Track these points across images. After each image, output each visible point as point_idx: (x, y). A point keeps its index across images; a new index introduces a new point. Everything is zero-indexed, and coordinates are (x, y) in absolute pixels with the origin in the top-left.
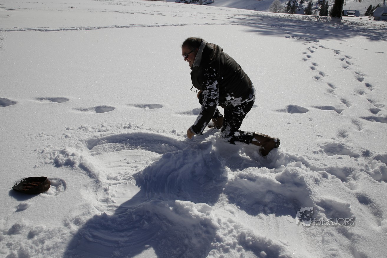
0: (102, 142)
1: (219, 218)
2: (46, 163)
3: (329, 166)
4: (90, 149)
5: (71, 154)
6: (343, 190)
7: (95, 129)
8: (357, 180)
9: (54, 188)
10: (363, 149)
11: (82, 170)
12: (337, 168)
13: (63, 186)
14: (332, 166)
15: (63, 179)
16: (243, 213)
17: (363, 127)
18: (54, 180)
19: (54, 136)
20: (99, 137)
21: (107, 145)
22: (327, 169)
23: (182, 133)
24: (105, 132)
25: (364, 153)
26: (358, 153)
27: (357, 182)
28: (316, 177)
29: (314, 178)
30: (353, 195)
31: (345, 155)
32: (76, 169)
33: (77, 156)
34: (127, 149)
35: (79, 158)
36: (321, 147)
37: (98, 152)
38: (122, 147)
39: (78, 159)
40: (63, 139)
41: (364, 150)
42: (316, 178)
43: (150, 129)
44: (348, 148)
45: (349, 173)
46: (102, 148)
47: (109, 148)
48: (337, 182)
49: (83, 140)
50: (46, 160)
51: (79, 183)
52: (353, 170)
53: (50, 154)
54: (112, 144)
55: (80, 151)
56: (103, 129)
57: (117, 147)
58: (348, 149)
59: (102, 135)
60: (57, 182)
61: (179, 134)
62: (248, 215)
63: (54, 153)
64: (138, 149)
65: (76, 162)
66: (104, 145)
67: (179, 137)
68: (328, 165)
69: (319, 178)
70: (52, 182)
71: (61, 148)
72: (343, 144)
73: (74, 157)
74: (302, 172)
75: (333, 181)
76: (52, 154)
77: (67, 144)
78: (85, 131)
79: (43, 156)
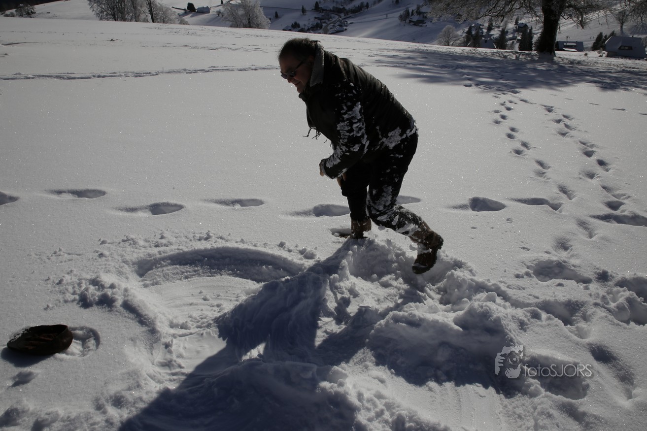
0: (162, 264)
1: (359, 392)
2: (66, 301)
3: (542, 298)
4: (141, 275)
5: (108, 286)
6: (567, 338)
7: (149, 242)
8: (590, 321)
9: (80, 344)
10: (598, 269)
11: (128, 312)
12: (556, 302)
13: (95, 339)
14: (548, 298)
15: (94, 328)
16: (401, 381)
17: (596, 232)
18: (79, 330)
19: (80, 255)
20: (156, 255)
21: (169, 269)
22: (539, 303)
23: (296, 247)
24: (167, 246)
25: (599, 275)
26: (590, 275)
27: (589, 325)
28: (520, 318)
29: (518, 319)
30: (584, 346)
31: (568, 279)
32: (117, 311)
33: (119, 289)
34: (204, 276)
35: (122, 291)
36: (528, 267)
37: (155, 281)
38: (195, 271)
39: (120, 293)
40: (96, 259)
41: (598, 271)
42: (521, 320)
43: (242, 241)
44: (573, 268)
45: (576, 309)
46: (161, 274)
47: (173, 274)
48: (556, 325)
49: (129, 261)
50: (65, 296)
51: (122, 335)
52: (582, 305)
53: (73, 285)
54: (178, 266)
55: (125, 280)
56: (164, 241)
57: (187, 272)
58: (573, 270)
59: (162, 253)
60: (84, 333)
61: (292, 248)
62: (408, 384)
63: (79, 285)
64: (221, 275)
65: (117, 299)
66: (165, 268)
67: (292, 253)
68: (540, 297)
69: (525, 319)
70: (75, 334)
71: (91, 276)
72: (565, 262)
73: (115, 290)
74: (497, 310)
75: (549, 325)
76: (76, 285)
77: (102, 268)
78: (133, 246)
79: (61, 289)
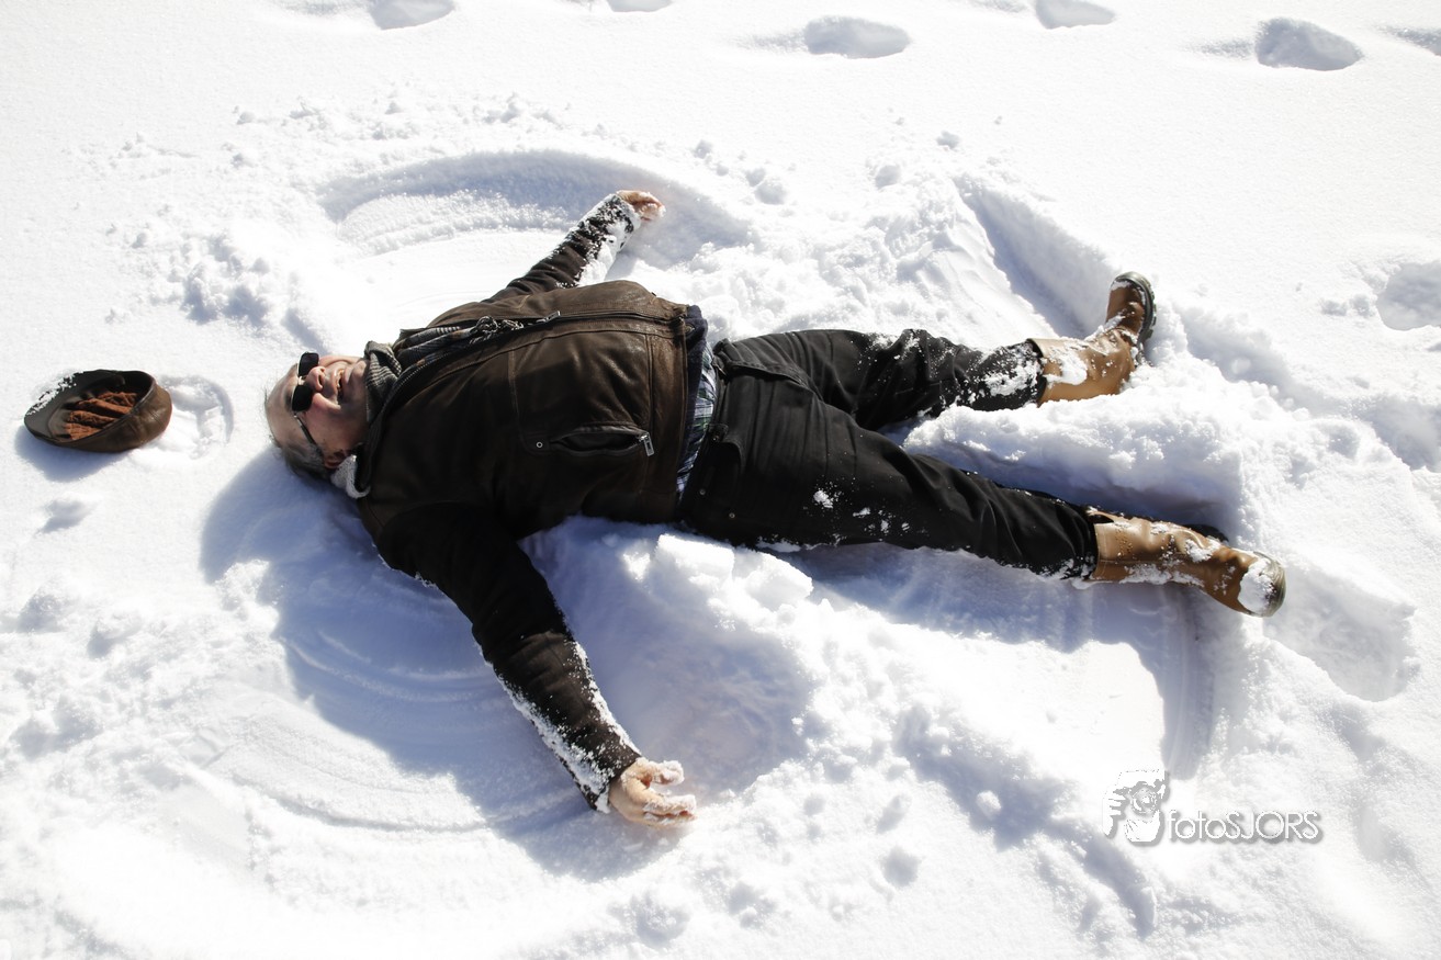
2: (155, 301)
3: (1377, 388)
5: (251, 264)
7: (360, 121)
9: (191, 419)
11: (299, 343)
12: (1413, 404)
13: (223, 413)
14: (1393, 391)
15: (221, 382)
18: (186, 384)
19: (187, 156)
20: (374, 166)
22: (1364, 403)
23: (741, 158)
24: (405, 137)
28: (1299, 450)
29: (1291, 453)
32: (274, 337)
33: (277, 275)
35: (285, 283)
36: (1368, 282)
39: (280, 289)
40: (226, 172)
49: (308, 182)
50: (152, 284)
53: (171, 251)
56: (395, 122)
59: (390, 159)
60: (199, 393)
65: (273, 305)
68: (1373, 385)
69: (1311, 454)
70: (177, 394)
73: (266, 278)
74: (1239, 429)
76: (177, 253)
77: (240, 203)
78: (318, 134)
79: (144, 262)
